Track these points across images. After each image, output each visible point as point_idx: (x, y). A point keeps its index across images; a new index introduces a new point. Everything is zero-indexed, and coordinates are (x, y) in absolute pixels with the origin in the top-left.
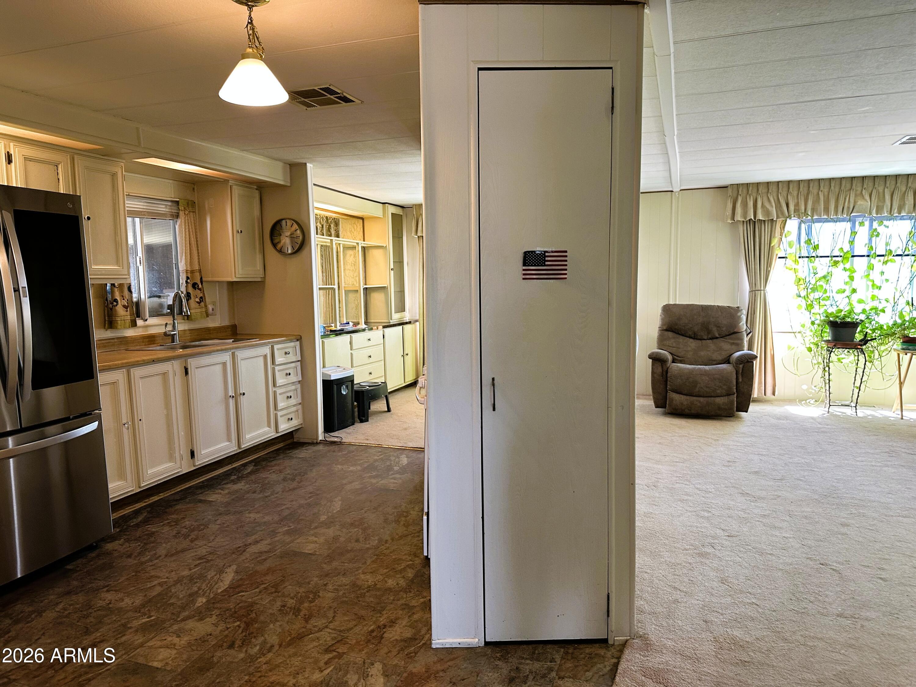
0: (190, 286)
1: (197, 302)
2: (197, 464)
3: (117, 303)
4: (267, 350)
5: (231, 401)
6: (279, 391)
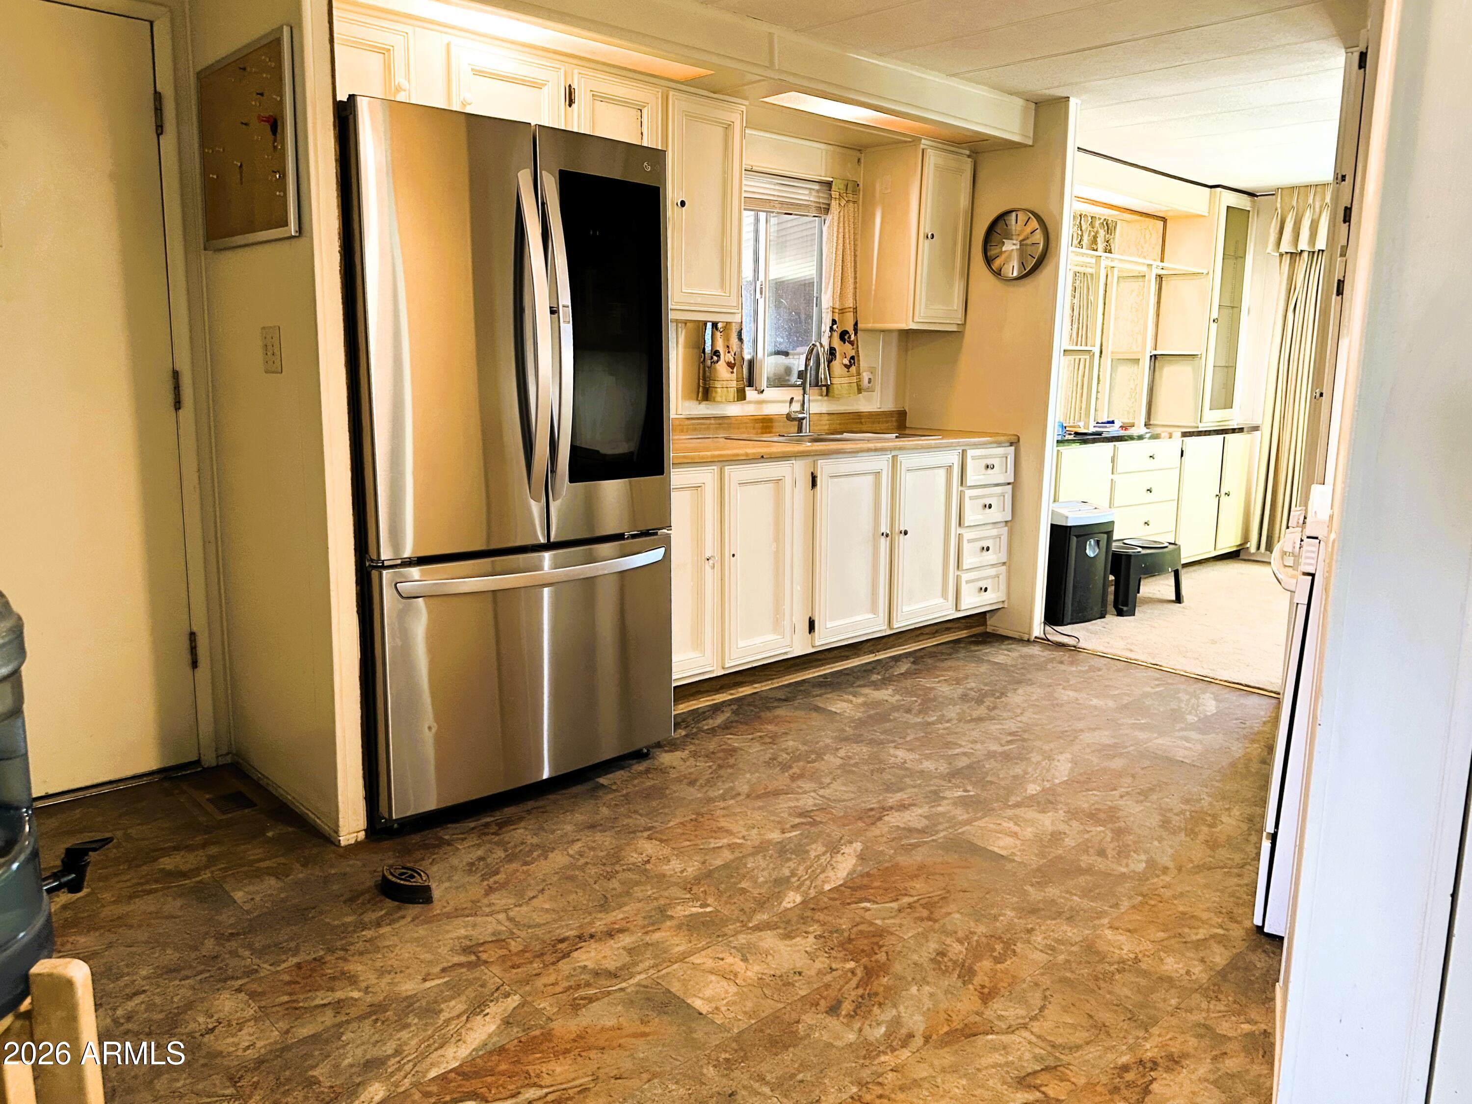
0: (836, 335)
1: (846, 366)
2: (817, 644)
3: (719, 356)
4: (952, 458)
5: (884, 543)
6: (968, 535)
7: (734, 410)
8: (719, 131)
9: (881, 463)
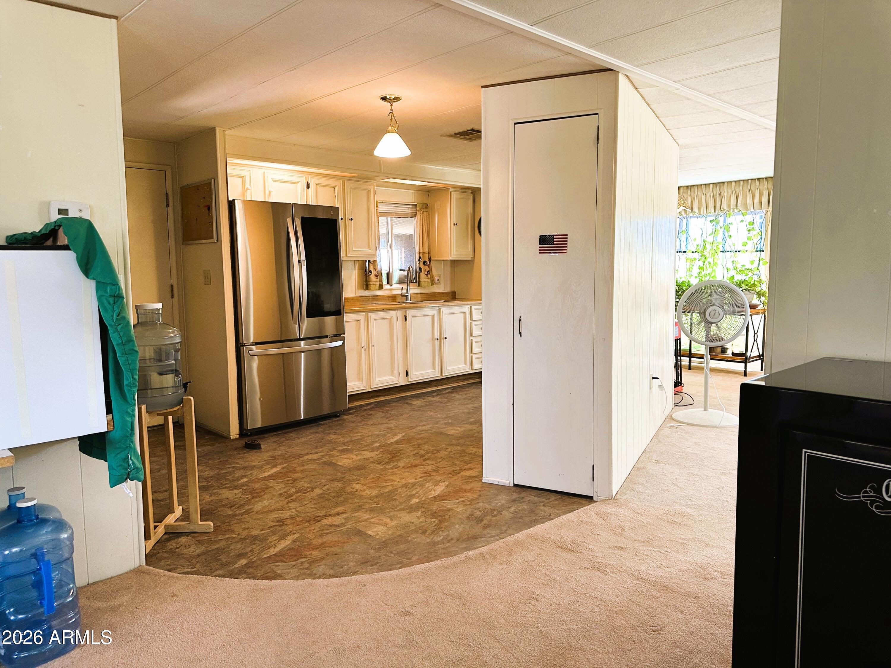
0: (421, 263)
1: (426, 274)
2: (410, 381)
3: (371, 273)
4: (466, 309)
5: (437, 343)
6: (475, 339)
7: (379, 293)
8: (364, 193)
9: (434, 312)
